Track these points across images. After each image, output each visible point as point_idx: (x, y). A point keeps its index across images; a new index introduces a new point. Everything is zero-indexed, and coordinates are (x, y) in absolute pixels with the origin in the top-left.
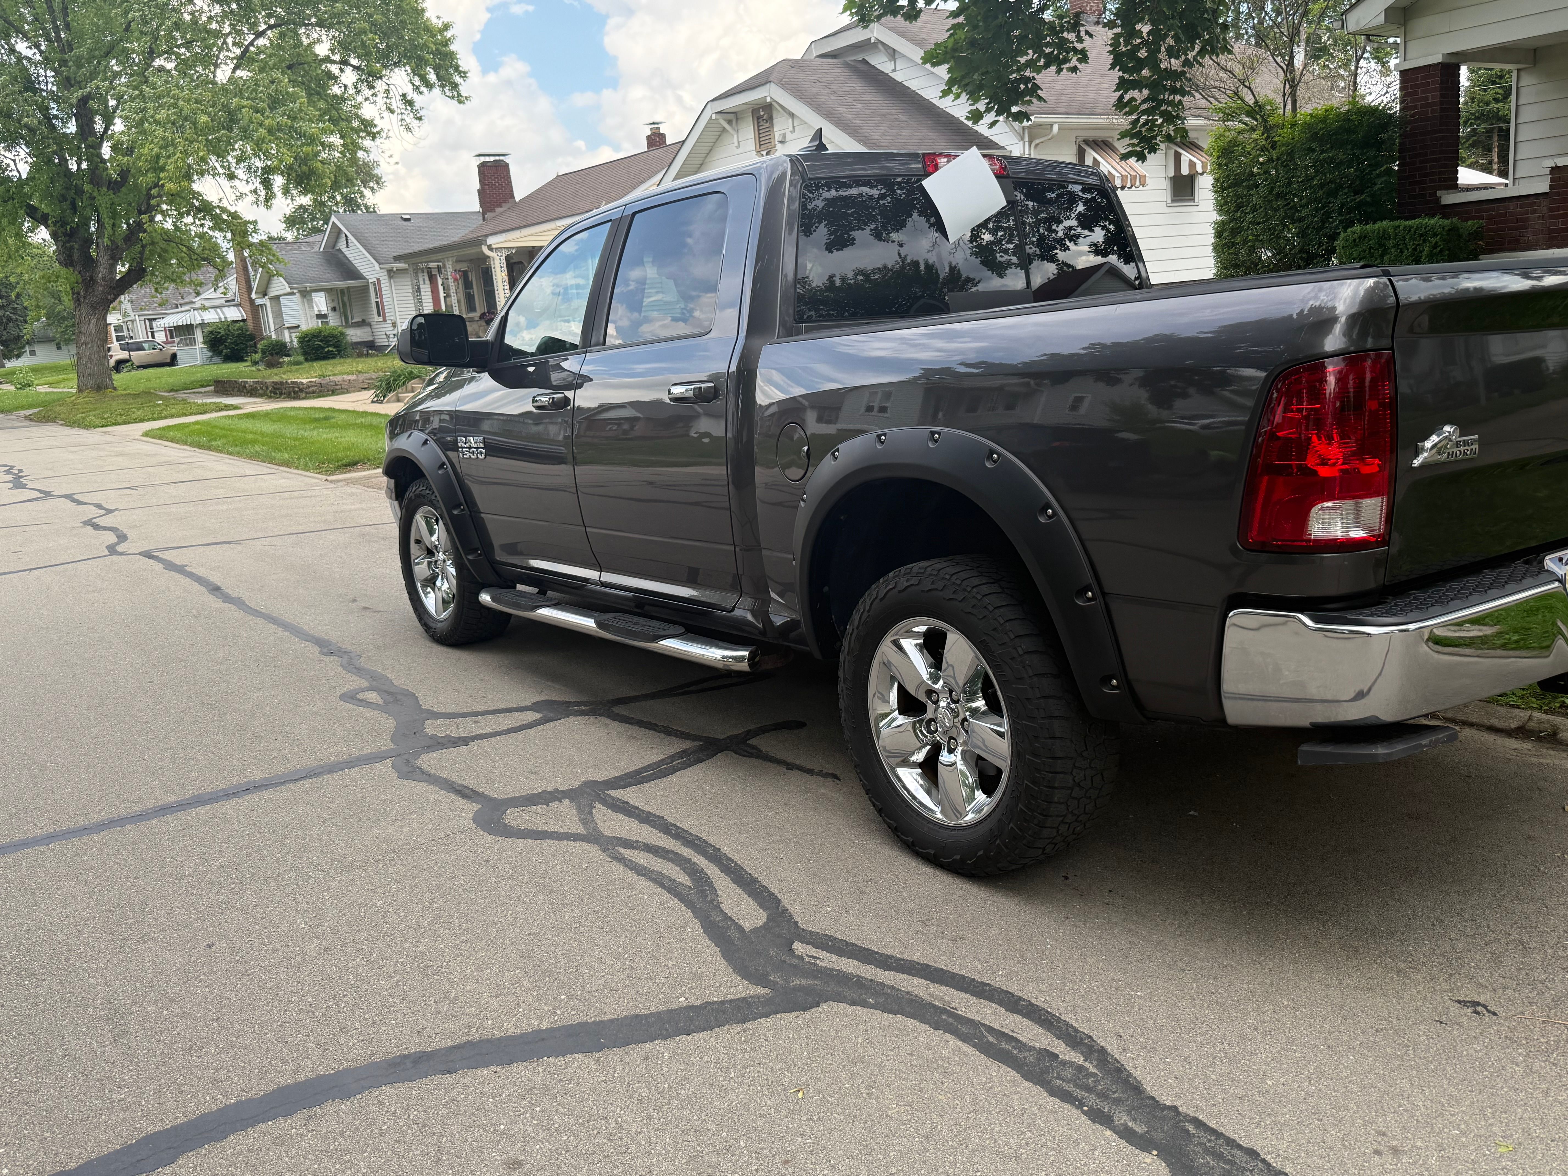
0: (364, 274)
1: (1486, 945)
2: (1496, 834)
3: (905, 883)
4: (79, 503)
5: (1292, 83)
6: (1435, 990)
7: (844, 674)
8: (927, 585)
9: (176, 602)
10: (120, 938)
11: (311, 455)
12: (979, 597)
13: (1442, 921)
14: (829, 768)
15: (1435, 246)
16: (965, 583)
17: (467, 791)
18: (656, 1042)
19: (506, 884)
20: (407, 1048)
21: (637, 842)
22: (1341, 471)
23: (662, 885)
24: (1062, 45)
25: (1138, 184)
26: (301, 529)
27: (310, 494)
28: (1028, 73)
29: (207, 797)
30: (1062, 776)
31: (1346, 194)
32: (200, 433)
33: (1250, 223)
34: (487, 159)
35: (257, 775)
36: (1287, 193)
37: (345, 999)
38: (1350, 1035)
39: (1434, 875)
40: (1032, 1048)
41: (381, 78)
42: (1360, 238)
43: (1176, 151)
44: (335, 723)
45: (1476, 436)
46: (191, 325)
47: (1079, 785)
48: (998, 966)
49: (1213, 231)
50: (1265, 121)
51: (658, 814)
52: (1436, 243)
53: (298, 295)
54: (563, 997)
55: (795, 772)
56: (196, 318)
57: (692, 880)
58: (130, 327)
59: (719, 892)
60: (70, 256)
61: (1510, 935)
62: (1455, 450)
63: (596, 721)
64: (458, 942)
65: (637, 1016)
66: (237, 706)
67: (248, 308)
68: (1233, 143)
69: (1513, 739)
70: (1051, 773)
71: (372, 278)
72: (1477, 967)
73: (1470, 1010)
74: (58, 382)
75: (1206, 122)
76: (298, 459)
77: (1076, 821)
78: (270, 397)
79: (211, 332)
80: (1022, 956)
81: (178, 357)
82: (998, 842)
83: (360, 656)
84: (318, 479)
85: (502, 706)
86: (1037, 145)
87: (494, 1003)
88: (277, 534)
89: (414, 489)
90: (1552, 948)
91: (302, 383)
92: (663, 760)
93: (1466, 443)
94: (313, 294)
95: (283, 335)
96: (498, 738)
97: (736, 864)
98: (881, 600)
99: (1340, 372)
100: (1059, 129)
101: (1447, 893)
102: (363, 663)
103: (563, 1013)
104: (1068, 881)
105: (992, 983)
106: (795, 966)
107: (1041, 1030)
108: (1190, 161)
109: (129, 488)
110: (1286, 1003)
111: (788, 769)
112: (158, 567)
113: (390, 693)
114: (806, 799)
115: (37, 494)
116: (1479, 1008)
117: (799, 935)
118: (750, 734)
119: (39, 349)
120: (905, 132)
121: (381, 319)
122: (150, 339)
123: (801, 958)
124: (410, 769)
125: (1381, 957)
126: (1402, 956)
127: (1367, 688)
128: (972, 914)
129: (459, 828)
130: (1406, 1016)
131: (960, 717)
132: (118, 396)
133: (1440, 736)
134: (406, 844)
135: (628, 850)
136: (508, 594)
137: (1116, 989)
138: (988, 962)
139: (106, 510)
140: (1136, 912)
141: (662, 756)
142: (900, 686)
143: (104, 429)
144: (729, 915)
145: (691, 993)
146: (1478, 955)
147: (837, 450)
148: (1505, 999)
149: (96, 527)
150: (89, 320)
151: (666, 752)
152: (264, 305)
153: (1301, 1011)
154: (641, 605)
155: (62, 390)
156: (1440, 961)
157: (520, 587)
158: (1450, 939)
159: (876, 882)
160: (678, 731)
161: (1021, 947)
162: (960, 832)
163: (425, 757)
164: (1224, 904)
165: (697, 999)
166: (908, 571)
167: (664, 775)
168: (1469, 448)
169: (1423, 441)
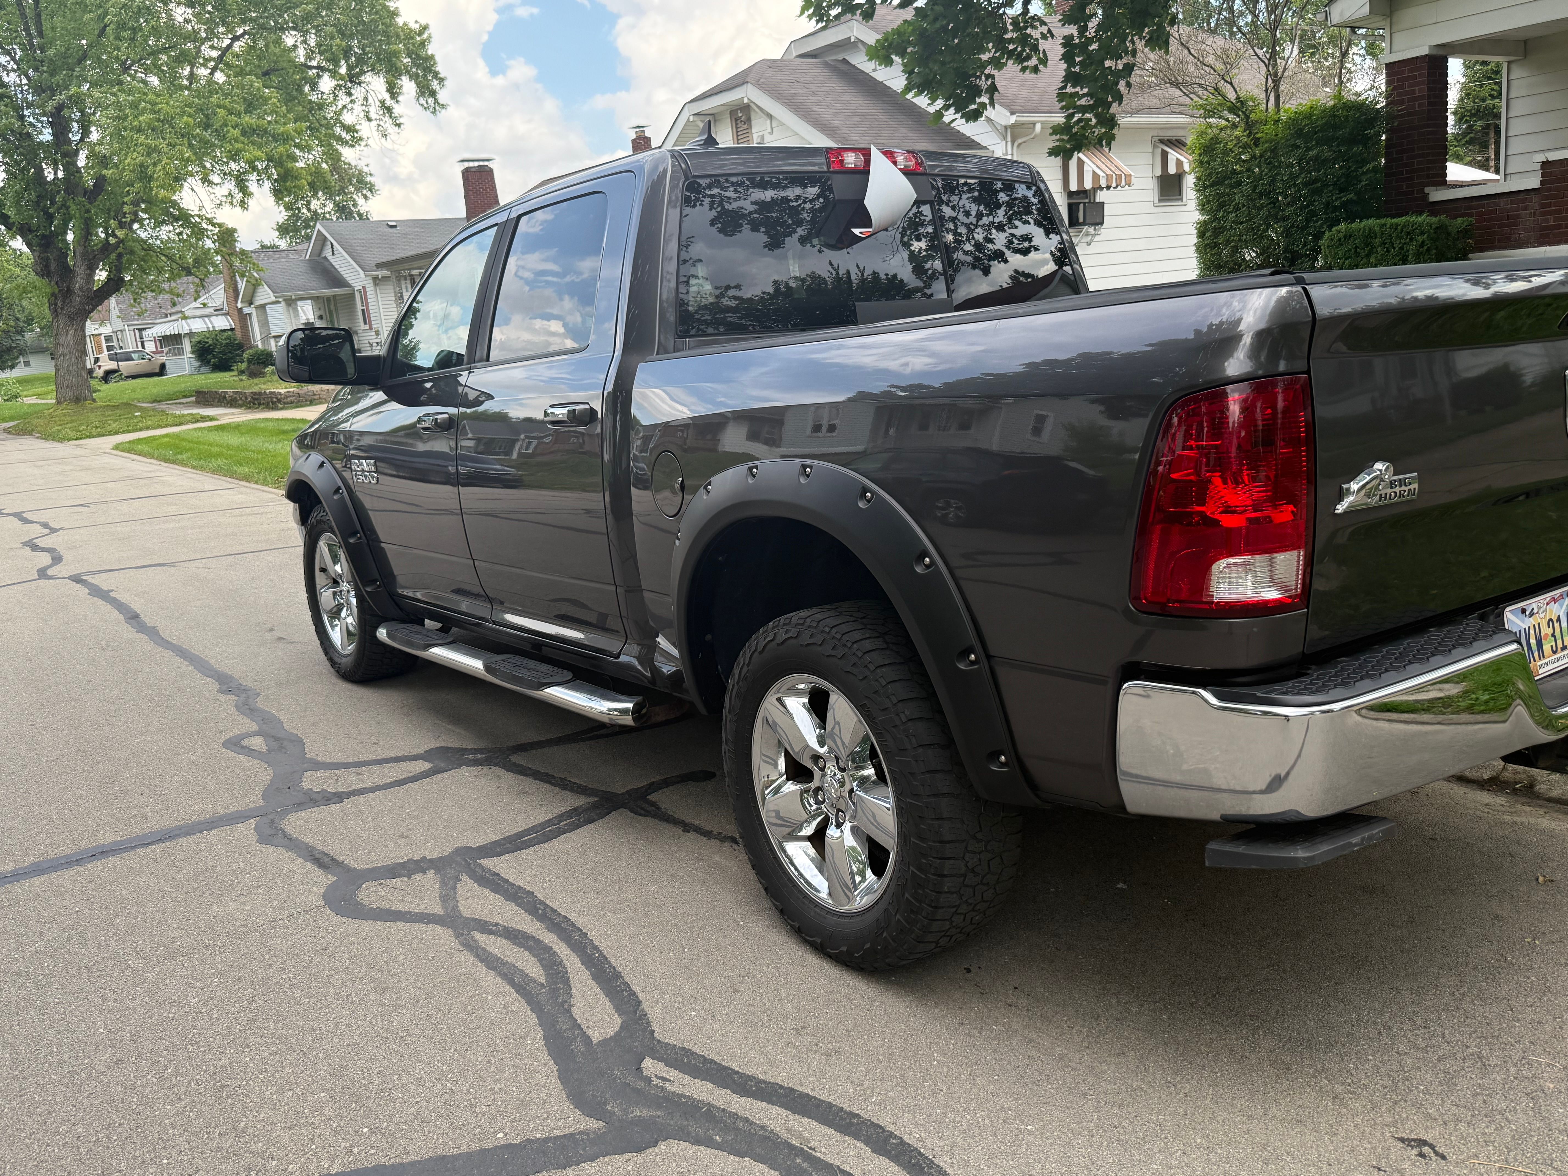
0: (350, 282)
1: (1439, 1060)
2: (1460, 912)
3: (785, 979)
4: (26, 521)
5: (1275, 78)
6: (1375, 1124)
7: (726, 736)
8: (806, 639)
9: (88, 633)
11: (270, 470)
12: (860, 654)
13: (1390, 1028)
14: (726, 828)
15: (1422, 244)
16: (845, 638)
17: (326, 860)
19: (338, 980)
21: (497, 924)
22: (1250, 520)
23: (511, 982)
25: (1123, 183)
26: (240, 549)
27: (262, 510)
29: (46, 866)
30: (952, 862)
31: (1331, 191)
32: (168, 446)
33: (1233, 222)
34: (471, 164)
35: (108, 837)
36: (1270, 192)
37: (120, 1130)
39: (1385, 967)
41: (360, 83)
42: (1345, 237)
43: (1163, 150)
44: (209, 775)
45: (1416, 474)
46: (180, 335)
47: (973, 871)
48: (873, 1090)
49: (1196, 231)
50: (1248, 117)
51: (528, 889)
52: (1423, 242)
53: (283, 303)
54: (365, 1130)
55: (692, 835)
56: (184, 327)
57: (547, 975)
58: (120, 337)
59: (574, 991)
60: (47, 266)
61: (1467, 1047)
62: (1389, 491)
63: (489, 772)
64: (266, 1054)
65: (443, 1157)
66: (113, 754)
67: (236, 318)
68: (1215, 140)
69: (1486, 793)
70: (940, 859)
71: (357, 286)
72: (1427, 1092)
73: (1415, 1152)
74: (47, 393)
75: (1188, 120)
76: (259, 473)
77: (973, 910)
78: (249, 408)
79: (199, 342)
80: (902, 1076)
81: (167, 367)
82: (884, 935)
83: (258, 695)
84: (275, 494)
85: (391, 754)
86: (1019, 145)
87: (286, 1136)
88: (215, 554)
89: (315, 515)
90: (1515, 1065)
91: (280, 394)
92: (550, 820)
93: (1402, 483)
94: (299, 303)
95: (269, 343)
96: (377, 793)
97: (601, 953)
98: (760, 653)
99: (1245, 401)
100: (1042, 128)
101: (1398, 990)
102: (260, 703)
103: (359, 1153)
104: (969, 976)
105: (862, 1113)
106: (638, 1091)
108: (1177, 159)
109: (82, 505)
110: (1199, 1141)
111: (684, 831)
112: (83, 591)
113: (276, 739)
114: (696, 869)
116: (1426, 1149)
117: (652, 1049)
118: (653, 787)
119: (33, 360)
120: (886, 133)
121: (367, 327)
122: (140, 349)
123: (649, 1080)
124: (273, 832)
125: (1316, 1077)
126: (1341, 1076)
127: (1283, 775)
128: (855, 1019)
129: (306, 906)
130: (1338, 1161)
131: (847, 787)
132: (97, 408)
133: (1374, 832)
134: (243, 926)
135: (484, 935)
136: (405, 630)
137: (1004, 1122)
138: (862, 1085)
139: (50, 528)
140: (1041, 1016)
141: (550, 816)
142: (787, 754)
143: (77, 442)
144: (579, 1021)
145: (512, 1127)
146: (1429, 1076)
147: (710, 484)
148: (1456, 1136)
149: (35, 548)
150: (67, 331)
151: (556, 811)
152: (250, 314)
153: (1216, 1153)
154: (538, 646)
155: (43, 401)
156: (1385, 1083)
157: (427, 621)
158: (1398, 1053)
159: (754, 977)
160: (575, 783)
161: (902, 1064)
162: (847, 920)
163: (292, 817)
164: (1142, 1006)
165: (518, 1135)
166: (788, 621)
167: (547, 838)
168: (1406, 489)
169: (1349, 482)
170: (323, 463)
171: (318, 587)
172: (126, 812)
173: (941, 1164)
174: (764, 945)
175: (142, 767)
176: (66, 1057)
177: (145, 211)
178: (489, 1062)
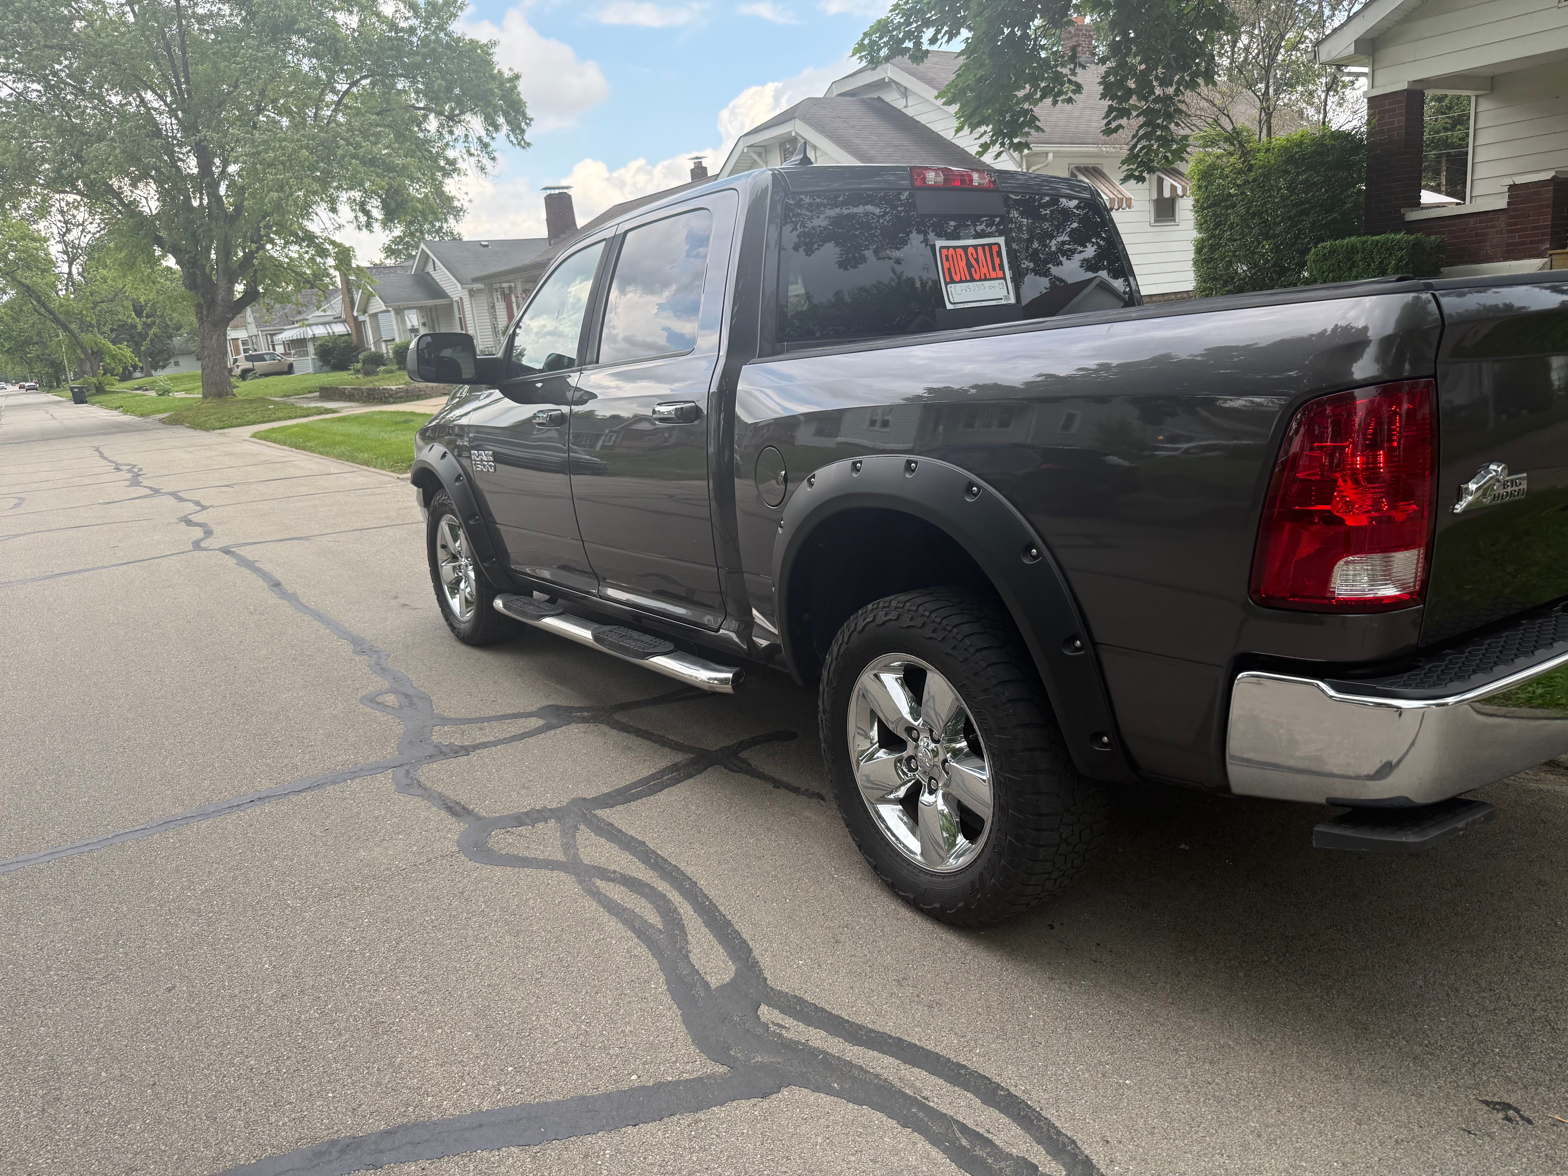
0: (449, 294)
1: (1509, 1023)
2: (1504, 877)
3: (882, 931)
4: (181, 500)
5: (1268, 112)
6: (1458, 1086)
7: (824, 705)
8: (906, 621)
9: (238, 598)
10: (86, 976)
11: (386, 456)
12: (959, 637)
13: (1457, 990)
14: (815, 786)
15: (1401, 260)
16: (945, 622)
17: (458, 808)
18: (600, 1134)
19: (475, 922)
20: (337, 1131)
21: (614, 872)
22: (1369, 518)
23: (632, 928)
24: (1058, 78)
25: (1124, 206)
26: (365, 525)
27: (381, 491)
28: (1026, 106)
29: (211, 810)
30: (1048, 833)
31: (1317, 212)
32: (299, 435)
33: (1228, 240)
34: (553, 192)
35: (264, 785)
36: (1263, 212)
37: (288, 1063)
38: (1366, 1149)
40: (1009, 1156)
41: (461, 122)
42: (1329, 252)
43: (1159, 176)
44: (349, 728)
45: (1525, 475)
46: (305, 339)
47: (1066, 841)
48: (976, 1041)
49: (1194, 248)
50: (1243, 146)
51: (640, 838)
53: (393, 313)
54: (510, 1069)
55: (782, 791)
56: (309, 333)
57: (664, 922)
58: (254, 341)
59: (689, 937)
60: (194, 281)
61: (1534, 1010)
62: (1502, 491)
63: (596, 729)
64: (415, 992)
65: (583, 1098)
66: (265, 708)
67: (352, 324)
68: (1213, 167)
70: (1037, 830)
71: (456, 298)
72: (1502, 1055)
73: (1501, 1115)
74: (193, 389)
76: (376, 458)
77: (1063, 876)
78: (365, 402)
79: (321, 346)
80: (1002, 1028)
81: (294, 366)
82: (979, 896)
83: (389, 656)
84: (391, 477)
85: (509, 711)
87: (439, 1072)
88: (343, 529)
89: (438, 499)
91: (391, 389)
92: (653, 774)
93: (1513, 483)
94: (406, 312)
95: (380, 347)
96: (499, 747)
97: (711, 902)
98: (859, 632)
99: (1371, 404)
100: (1054, 157)
101: (1459, 953)
102: (390, 664)
103: (507, 1091)
104: (1052, 932)
105: (969, 1064)
106: (758, 1037)
107: (1019, 1131)
108: (1172, 185)
109: (227, 486)
110: (1291, 1099)
111: (774, 787)
112: (230, 561)
113: (406, 696)
114: (789, 823)
115: (148, 491)
116: (1511, 1113)
117: (766, 996)
118: (743, 746)
119: (183, 361)
122: (272, 351)
123: (766, 1026)
124: (409, 782)
125: (1394, 1038)
126: (1417, 1037)
127: (1394, 762)
128: (951, 972)
129: (442, 851)
130: (1428, 1122)
131: (941, 757)
132: (237, 402)
133: (1477, 817)
134: (388, 869)
135: (604, 882)
136: (519, 602)
137: (1103, 1076)
138: (965, 1036)
139: (202, 506)
140: (1125, 971)
141: (653, 771)
142: (881, 724)
143: (219, 431)
144: (697, 967)
145: (644, 1069)
146: (1502, 1039)
147: (813, 477)
148: (1539, 1100)
149: (189, 523)
150: (212, 336)
151: (658, 766)
152: (364, 322)
153: (1309, 1112)
154: (638, 618)
155: (191, 396)
156: (1461, 1045)
157: (535, 593)
158: (1468, 1015)
159: (853, 928)
160: (672, 741)
161: (1001, 1017)
162: (940, 880)
163: (425, 768)
164: (1218, 963)
165: (651, 1077)
166: (887, 604)
167: (652, 792)
168: (1517, 489)
169: (1467, 482)
170: (445, 453)
171: (440, 562)
172: (278, 762)
173: (1049, 1116)
174: (859, 898)
175: (290, 720)
176: (237, 991)
177: (276, 233)
178: (617, 1005)
